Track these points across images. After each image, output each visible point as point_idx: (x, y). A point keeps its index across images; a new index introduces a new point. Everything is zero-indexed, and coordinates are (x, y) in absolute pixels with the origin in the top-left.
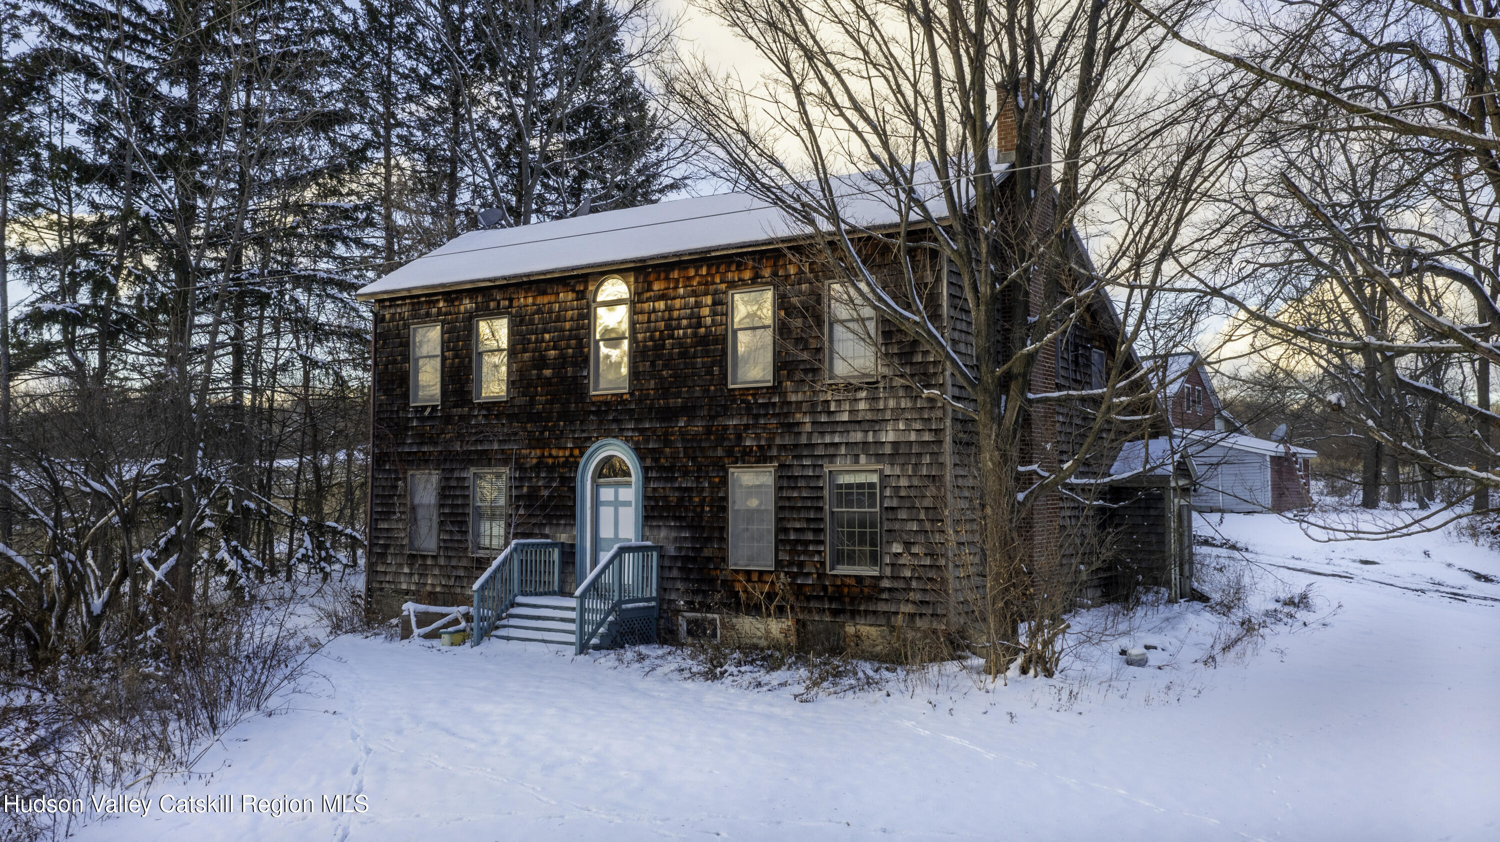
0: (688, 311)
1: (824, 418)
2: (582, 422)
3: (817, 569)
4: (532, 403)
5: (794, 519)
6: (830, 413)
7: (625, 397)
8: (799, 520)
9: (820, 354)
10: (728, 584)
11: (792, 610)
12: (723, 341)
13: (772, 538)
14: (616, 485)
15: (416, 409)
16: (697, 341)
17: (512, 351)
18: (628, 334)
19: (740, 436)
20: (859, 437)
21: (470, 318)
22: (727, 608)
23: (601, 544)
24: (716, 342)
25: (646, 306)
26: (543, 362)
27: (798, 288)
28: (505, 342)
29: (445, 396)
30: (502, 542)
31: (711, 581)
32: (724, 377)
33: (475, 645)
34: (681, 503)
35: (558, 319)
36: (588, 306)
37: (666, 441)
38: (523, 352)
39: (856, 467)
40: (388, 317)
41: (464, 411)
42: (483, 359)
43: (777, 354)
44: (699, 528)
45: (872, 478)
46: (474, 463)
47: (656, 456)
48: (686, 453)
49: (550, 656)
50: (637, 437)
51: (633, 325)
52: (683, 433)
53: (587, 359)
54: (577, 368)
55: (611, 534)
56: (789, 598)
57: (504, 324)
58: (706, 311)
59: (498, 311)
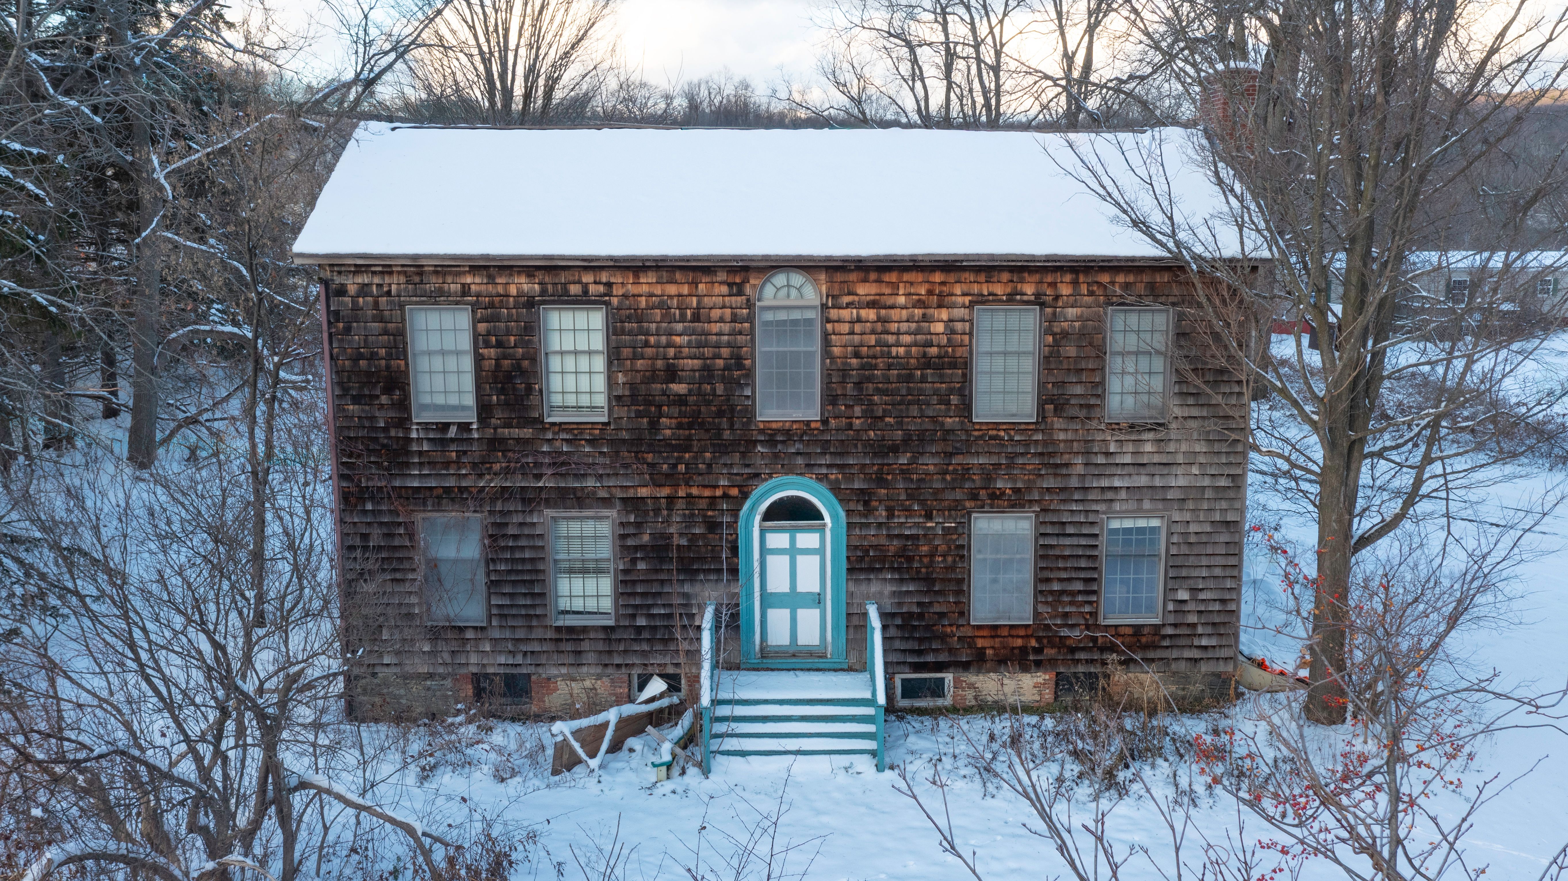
0: (913, 326)
1: (1101, 460)
2: (743, 454)
3: (1086, 620)
4: (654, 425)
5: (1059, 569)
6: (1108, 454)
7: (813, 425)
8: (1065, 569)
9: (1099, 389)
10: (968, 641)
11: (1052, 662)
12: (965, 365)
13: (1029, 589)
14: (793, 530)
15: (426, 426)
16: (926, 362)
17: (614, 356)
18: (817, 347)
19: (988, 477)
20: (1143, 481)
21: (530, 303)
22: (965, 666)
23: (769, 600)
24: (953, 366)
25: (845, 314)
26: (672, 374)
27: (1071, 312)
28: (598, 342)
29: (484, 410)
30: (607, 604)
31: (943, 638)
32: (966, 408)
33: (706, 772)
34: (902, 553)
35: (696, 318)
36: (749, 304)
37: (881, 481)
38: (635, 357)
39: (1138, 513)
40: (352, 289)
41: (527, 433)
42: (555, 363)
43: (1042, 385)
44: (929, 580)
45: (1155, 523)
46: (549, 503)
47: (865, 498)
48: (910, 497)
49: (842, 778)
50: (834, 474)
51: (826, 336)
52: (905, 472)
53: (750, 374)
54: (733, 384)
55: (785, 588)
56: (1049, 652)
57: (597, 319)
58: (939, 328)
59: (584, 300)
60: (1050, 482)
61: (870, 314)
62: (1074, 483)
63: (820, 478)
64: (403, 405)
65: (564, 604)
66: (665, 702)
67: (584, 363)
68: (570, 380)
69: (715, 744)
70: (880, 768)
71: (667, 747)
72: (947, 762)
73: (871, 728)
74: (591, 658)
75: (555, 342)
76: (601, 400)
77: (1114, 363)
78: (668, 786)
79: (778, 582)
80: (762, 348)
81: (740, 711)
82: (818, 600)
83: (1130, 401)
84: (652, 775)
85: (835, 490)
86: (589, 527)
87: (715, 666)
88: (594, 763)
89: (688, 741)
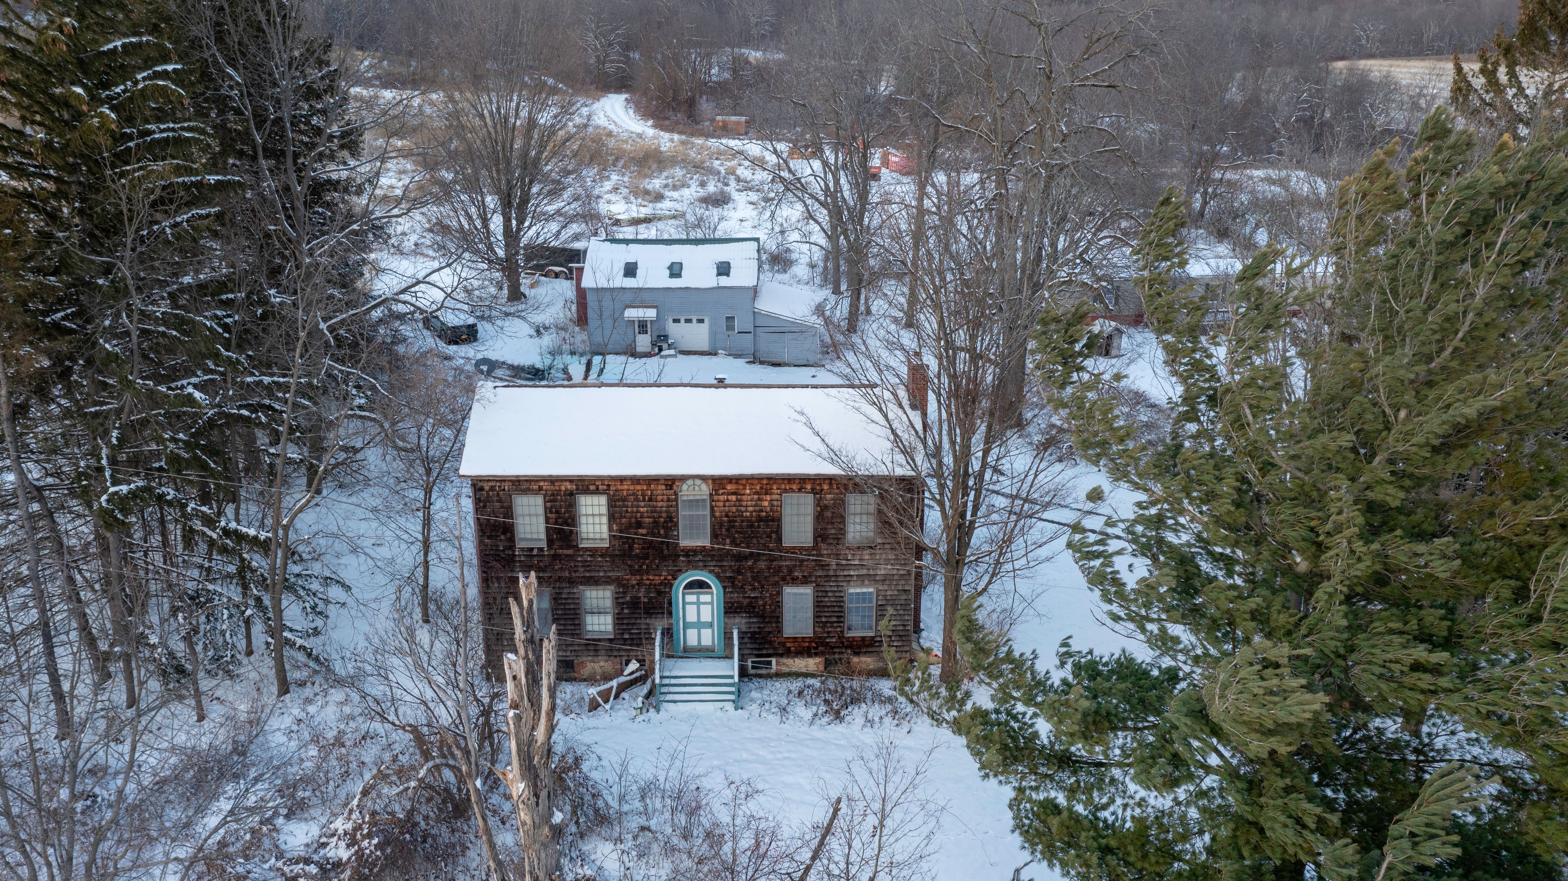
0: (754, 503)
1: (844, 562)
2: (674, 561)
3: (838, 634)
4: (631, 548)
5: (825, 611)
6: (847, 560)
7: (707, 548)
8: (828, 611)
9: (842, 532)
10: (783, 644)
11: (822, 654)
12: (779, 520)
13: (811, 621)
14: (698, 594)
15: (522, 549)
16: (760, 519)
17: (612, 517)
18: (708, 512)
19: (791, 570)
20: (864, 572)
21: (571, 494)
22: (781, 655)
23: (687, 626)
24: (773, 520)
25: (721, 498)
26: (639, 525)
27: (829, 496)
28: (604, 510)
29: (550, 542)
30: (610, 628)
31: (771, 643)
32: (779, 539)
33: (658, 711)
34: (750, 605)
35: (650, 500)
36: (676, 494)
37: (739, 572)
38: (621, 517)
39: (863, 585)
40: (487, 488)
41: (570, 552)
42: (583, 520)
43: (815, 530)
44: (763, 617)
45: (871, 590)
46: (582, 584)
47: (732, 580)
48: (754, 579)
49: (719, 713)
50: (717, 570)
51: (712, 508)
52: (751, 568)
53: (676, 525)
54: (668, 529)
55: (695, 619)
56: (821, 649)
57: (603, 500)
58: (766, 504)
59: (597, 492)
60: (820, 573)
61: (734, 498)
62: (831, 573)
63: (710, 572)
64: (512, 539)
65: (589, 628)
66: (638, 674)
67: (597, 520)
68: (591, 527)
69: (662, 698)
70: (736, 709)
71: (640, 699)
72: (767, 705)
73: (733, 689)
74: (603, 652)
75: (583, 510)
76: (606, 535)
77: (850, 519)
78: (641, 718)
79: (691, 617)
80: (682, 513)
81: (673, 681)
82: (710, 625)
83: (858, 535)
84: (634, 713)
85: (718, 576)
86: (601, 593)
87: (662, 655)
88: (608, 707)
89: (650, 694)
